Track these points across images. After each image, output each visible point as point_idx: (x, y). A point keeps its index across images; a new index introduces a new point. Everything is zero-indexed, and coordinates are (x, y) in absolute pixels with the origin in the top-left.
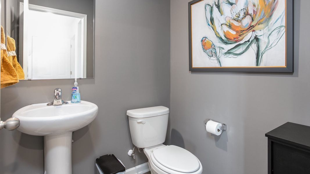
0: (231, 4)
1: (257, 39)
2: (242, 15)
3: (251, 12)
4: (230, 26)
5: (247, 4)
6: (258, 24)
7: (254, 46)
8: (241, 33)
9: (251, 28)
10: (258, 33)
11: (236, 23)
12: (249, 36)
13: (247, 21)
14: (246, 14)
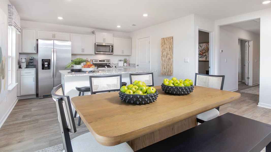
0: (201, 47)
1: (206, 55)
2: (203, 50)
3: (205, 49)
4: (201, 52)
5: (204, 48)
6: (206, 52)
7: (205, 56)
8: (203, 53)
9: (205, 53)
10: (206, 54)
11: (202, 51)
12: (204, 54)
13: (204, 51)
14: (204, 50)
